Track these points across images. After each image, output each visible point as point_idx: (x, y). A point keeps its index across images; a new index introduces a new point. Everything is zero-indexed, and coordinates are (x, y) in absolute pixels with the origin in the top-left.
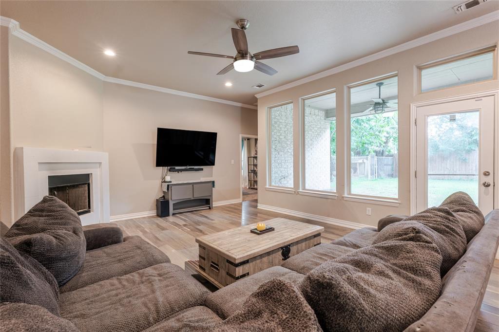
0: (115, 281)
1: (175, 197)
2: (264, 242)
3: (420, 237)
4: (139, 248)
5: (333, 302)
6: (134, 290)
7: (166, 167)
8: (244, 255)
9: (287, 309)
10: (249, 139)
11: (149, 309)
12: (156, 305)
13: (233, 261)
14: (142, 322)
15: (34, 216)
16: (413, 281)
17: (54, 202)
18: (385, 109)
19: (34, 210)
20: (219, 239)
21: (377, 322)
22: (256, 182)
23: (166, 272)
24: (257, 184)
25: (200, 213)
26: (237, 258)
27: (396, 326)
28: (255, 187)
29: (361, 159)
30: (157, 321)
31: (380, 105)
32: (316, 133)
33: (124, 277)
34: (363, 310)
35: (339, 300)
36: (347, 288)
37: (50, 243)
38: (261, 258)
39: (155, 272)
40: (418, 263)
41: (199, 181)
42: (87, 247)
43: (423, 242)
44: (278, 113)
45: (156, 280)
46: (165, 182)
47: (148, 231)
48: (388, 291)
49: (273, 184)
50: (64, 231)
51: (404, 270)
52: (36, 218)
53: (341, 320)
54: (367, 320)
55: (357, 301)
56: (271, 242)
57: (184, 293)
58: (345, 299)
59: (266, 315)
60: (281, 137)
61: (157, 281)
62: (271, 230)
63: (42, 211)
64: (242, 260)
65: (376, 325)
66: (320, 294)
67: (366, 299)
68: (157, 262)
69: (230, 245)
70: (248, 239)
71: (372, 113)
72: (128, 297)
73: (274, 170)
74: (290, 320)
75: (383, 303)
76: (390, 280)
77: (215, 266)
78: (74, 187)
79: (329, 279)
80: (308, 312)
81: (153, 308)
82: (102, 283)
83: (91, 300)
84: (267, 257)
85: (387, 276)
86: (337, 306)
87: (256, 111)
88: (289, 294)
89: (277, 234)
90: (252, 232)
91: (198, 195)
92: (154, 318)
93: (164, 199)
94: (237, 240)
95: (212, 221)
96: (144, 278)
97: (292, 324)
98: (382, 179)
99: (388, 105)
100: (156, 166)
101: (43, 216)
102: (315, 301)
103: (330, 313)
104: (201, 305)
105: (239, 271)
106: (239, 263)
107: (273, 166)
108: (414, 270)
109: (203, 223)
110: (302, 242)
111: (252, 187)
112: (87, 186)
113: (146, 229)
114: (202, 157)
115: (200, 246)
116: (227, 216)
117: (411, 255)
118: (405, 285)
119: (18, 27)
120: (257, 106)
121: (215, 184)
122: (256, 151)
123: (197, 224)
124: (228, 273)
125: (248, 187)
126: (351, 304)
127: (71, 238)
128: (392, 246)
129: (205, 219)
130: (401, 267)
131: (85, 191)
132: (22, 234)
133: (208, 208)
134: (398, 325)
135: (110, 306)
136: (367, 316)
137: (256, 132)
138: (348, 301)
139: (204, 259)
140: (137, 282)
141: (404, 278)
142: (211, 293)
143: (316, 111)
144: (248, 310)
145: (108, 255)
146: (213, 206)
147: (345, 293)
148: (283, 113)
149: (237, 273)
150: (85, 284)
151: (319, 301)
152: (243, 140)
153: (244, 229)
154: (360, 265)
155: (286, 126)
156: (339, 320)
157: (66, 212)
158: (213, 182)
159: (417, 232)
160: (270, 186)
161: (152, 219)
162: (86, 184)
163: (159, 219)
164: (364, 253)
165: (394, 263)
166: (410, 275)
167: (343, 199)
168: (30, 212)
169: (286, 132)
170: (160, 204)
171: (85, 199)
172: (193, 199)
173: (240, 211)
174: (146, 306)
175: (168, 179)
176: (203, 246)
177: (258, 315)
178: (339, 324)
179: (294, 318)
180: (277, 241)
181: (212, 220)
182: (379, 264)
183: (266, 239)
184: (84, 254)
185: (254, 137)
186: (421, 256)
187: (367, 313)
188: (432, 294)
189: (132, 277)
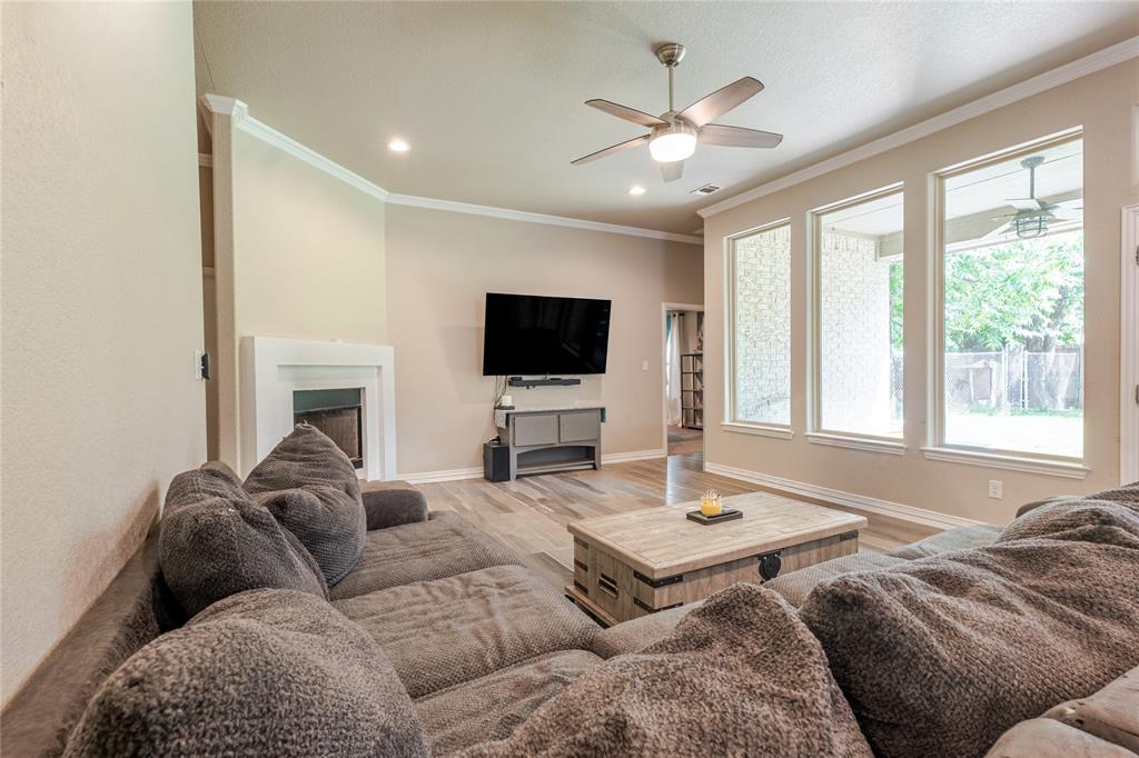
0: (418, 588)
1: (521, 441)
2: (716, 540)
3: (1111, 532)
4: (458, 534)
5: (866, 637)
6: (455, 607)
7: (504, 377)
8: (672, 564)
9: (763, 638)
10: (682, 314)
11: (484, 643)
12: (497, 637)
13: (647, 574)
14: (474, 663)
15: (282, 459)
16: (1079, 625)
17: (313, 435)
18: (1048, 226)
19: (281, 449)
20: (617, 528)
21: (971, 690)
22: (699, 413)
23: (512, 581)
24: (701, 418)
25: (575, 478)
26: (656, 567)
27: (1020, 706)
28: (698, 424)
29: (979, 358)
30: (500, 665)
31: (1034, 217)
32: (852, 295)
33: (435, 583)
34: (937, 661)
35: (879, 633)
36: (900, 612)
37: (313, 505)
38: (711, 575)
39: (492, 581)
40: (1098, 588)
41: (572, 407)
42: (368, 523)
43: (1120, 544)
44: (754, 249)
45: (493, 594)
46: (501, 408)
47: (469, 508)
48: (1005, 633)
49: (740, 416)
50: (332, 488)
51: (1058, 600)
52: (285, 464)
53: (885, 676)
54: (946, 683)
55: (922, 640)
56: (735, 541)
57: (550, 623)
58: (893, 633)
59: (719, 646)
60: (760, 307)
61: (497, 595)
62: (734, 516)
63: (294, 450)
64: (667, 575)
65: (968, 696)
66: (839, 623)
67: (945, 641)
68: (493, 562)
69: (641, 541)
70: (681, 531)
71: (1011, 238)
72: (445, 618)
73: (741, 385)
74: (770, 656)
75: (988, 654)
76: (1016, 616)
77: (608, 583)
78: (334, 413)
79: (857, 589)
80: (807, 641)
81: (491, 642)
82: (397, 589)
83: (381, 616)
84: (724, 575)
85: (1009, 607)
86: (874, 646)
87: (701, 247)
88: (768, 611)
89: (749, 525)
90: (690, 517)
91: (569, 438)
92: (494, 661)
93: (500, 444)
94: (657, 531)
95: (601, 496)
96: (472, 589)
97: (773, 662)
98: (1045, 410)
99: (1056, 213)
100: (484, 374)
101: (295, 460)
102: (827, 637)
103: (860, 661)
104: (583, 649)
105: (661, 596)
106: (662, 580)
107: (739, 375)
108: (1085, 603)
109: (579, 498)
110: (809, 549)
111: (691, 424)
112: (356, 412)
113: (464, 504)
114: (577, 355)
115: (576, 540)
116: (632, 485)
117: (1080, 570)
118: (1053, 630)
119: (246, 111)
120: (702, 236)
121: (607, 415)
122: (701, 341)
123: (566, 498)
124: (636, 600)
125: (680, 425)
126: (908, 643)
127: (344, 502)
128: (1032, 549)
129: (583, 489)
130: (1051, 593)
131: (353, 421)
132: (265, 490)
133: (591, 466)
134: (1024, 705)
135: (414, 631)
136: (945, 673)
137: (699, 297)
138: (900, 636)
139: (586, 569)
140: (459, 594)
141: (1054, 617)
142: (602, 629)
143: (852, 241)
144: (684, 635)
145: (404, 541)
146: (603, 463)
147: (895, 620)
148: (765, 251)
149: (656, 600)
150: (367, 590)
151: (836, 636)
152: (668, 317)
153: (673, 512)
154: (943, 582)
155: (772, 281)
156: (880, 676)
157: (332, 454)
158: (603, 410)
159: (1104, 522)
160: (734, 421)
161: (477, 484)
162: (354, 408)
163: (490, 484)
164: (954, 559)
165: (1032, 584)
166: (1070, 611)
167: (923, 456)
168: (275, 451)
169: (774, 295)
170: (491, 453)
171: (354, 438)
172: (558, 445)
173: (663, 476)
174: (479, 637)
175: (507, 401)
176: (582, 541)
177: (703, 643)
178: (878, 684)
179: (778, 653)
180: (749, 541)
181: (602, 493)
182: (992, 582)
183: (721, 535)
184: (363, 537)
185: (696, 308)
186: (1107, 573)
187: (946, 667)
188: (1128, 659)
189: (449, 585)
